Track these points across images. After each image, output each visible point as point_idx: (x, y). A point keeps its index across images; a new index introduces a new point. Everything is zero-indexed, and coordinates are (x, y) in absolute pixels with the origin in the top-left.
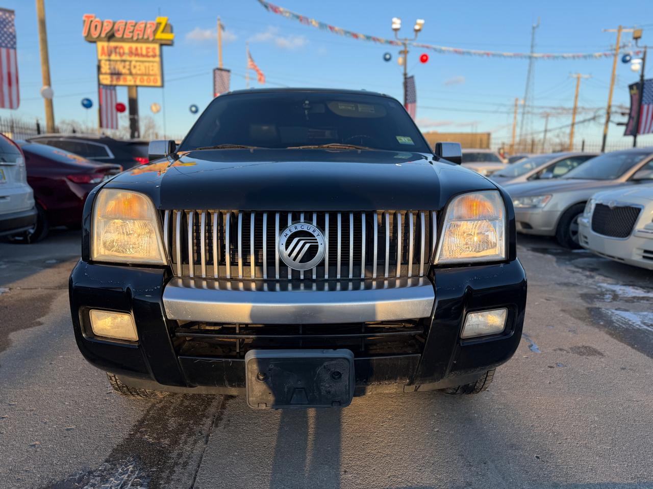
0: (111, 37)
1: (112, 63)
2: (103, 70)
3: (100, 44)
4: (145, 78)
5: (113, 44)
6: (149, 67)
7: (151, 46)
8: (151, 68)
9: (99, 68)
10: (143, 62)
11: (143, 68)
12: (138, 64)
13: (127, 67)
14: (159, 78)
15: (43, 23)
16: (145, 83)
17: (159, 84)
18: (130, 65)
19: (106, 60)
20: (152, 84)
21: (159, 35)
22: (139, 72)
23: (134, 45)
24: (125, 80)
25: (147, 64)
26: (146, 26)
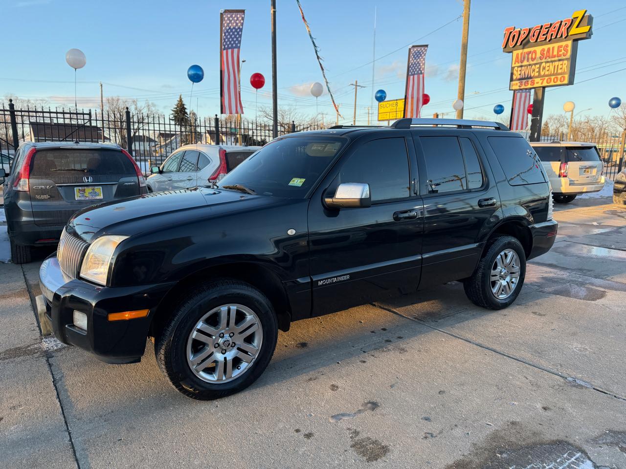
0: (525, 43)
1: (523, 68)
2: (514, 77)
3: (515, 53)
4: (553, 77)
5: (526, 50)
6: (558, 66)
7: (564, 44)
8: (560, 67)
9: (512, 74)
10: (552, 62)
11: (552, 68)
12: (548, 64)
13: (537, 70)
14: (567, 76)
15: (465, 47)
16: (552, 83)
17: (566, 82)
18: (539, 68)
19: (518, 67)
20: (559, 83)
21: (574, 31)
22: (547, 73)
23: (546, 47)
24: (533, 83)
25: (556, 63)
26: (561, 24)
